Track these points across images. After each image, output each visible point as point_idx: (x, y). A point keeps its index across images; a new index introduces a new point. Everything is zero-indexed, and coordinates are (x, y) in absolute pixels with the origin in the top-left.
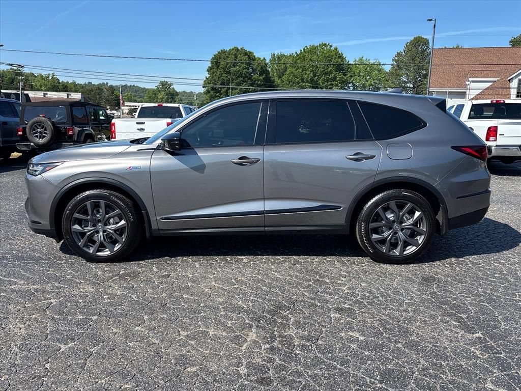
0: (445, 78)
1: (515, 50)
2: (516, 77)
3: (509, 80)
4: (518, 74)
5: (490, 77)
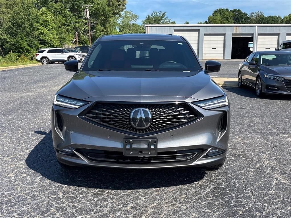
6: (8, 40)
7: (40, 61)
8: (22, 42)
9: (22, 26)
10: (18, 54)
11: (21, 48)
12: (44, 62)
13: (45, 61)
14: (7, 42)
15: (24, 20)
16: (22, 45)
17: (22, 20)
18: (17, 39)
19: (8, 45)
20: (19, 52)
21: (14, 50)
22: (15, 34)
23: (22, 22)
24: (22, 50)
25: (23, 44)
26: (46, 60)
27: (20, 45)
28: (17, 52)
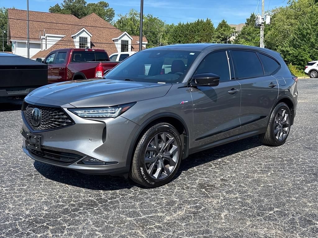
0: (23, 32)
1: (66, 16)
2: (78, 35)
3: (72, 37)
4: (79, 33)
5: (59, 34)
6: (290, 52)
7: (309, 74)
8: (305, 54)
9: (307, 37)
10: (298, 66)
11: (302, 60)
12: (312, 75)
13: (314, 75)
14: (289, 54)
15: (310, 30)
16: (303, 57)
17: (308, 30)
18: (300, 50)
19: (290, 57)
20: (300, 64)
21: (295, 62)
22: (298, 45)
23: (307, 33)
24: (302, 63)
25: (305, 56)
26: (315, 73)
27: (301, 57)
28: (297, 65)
